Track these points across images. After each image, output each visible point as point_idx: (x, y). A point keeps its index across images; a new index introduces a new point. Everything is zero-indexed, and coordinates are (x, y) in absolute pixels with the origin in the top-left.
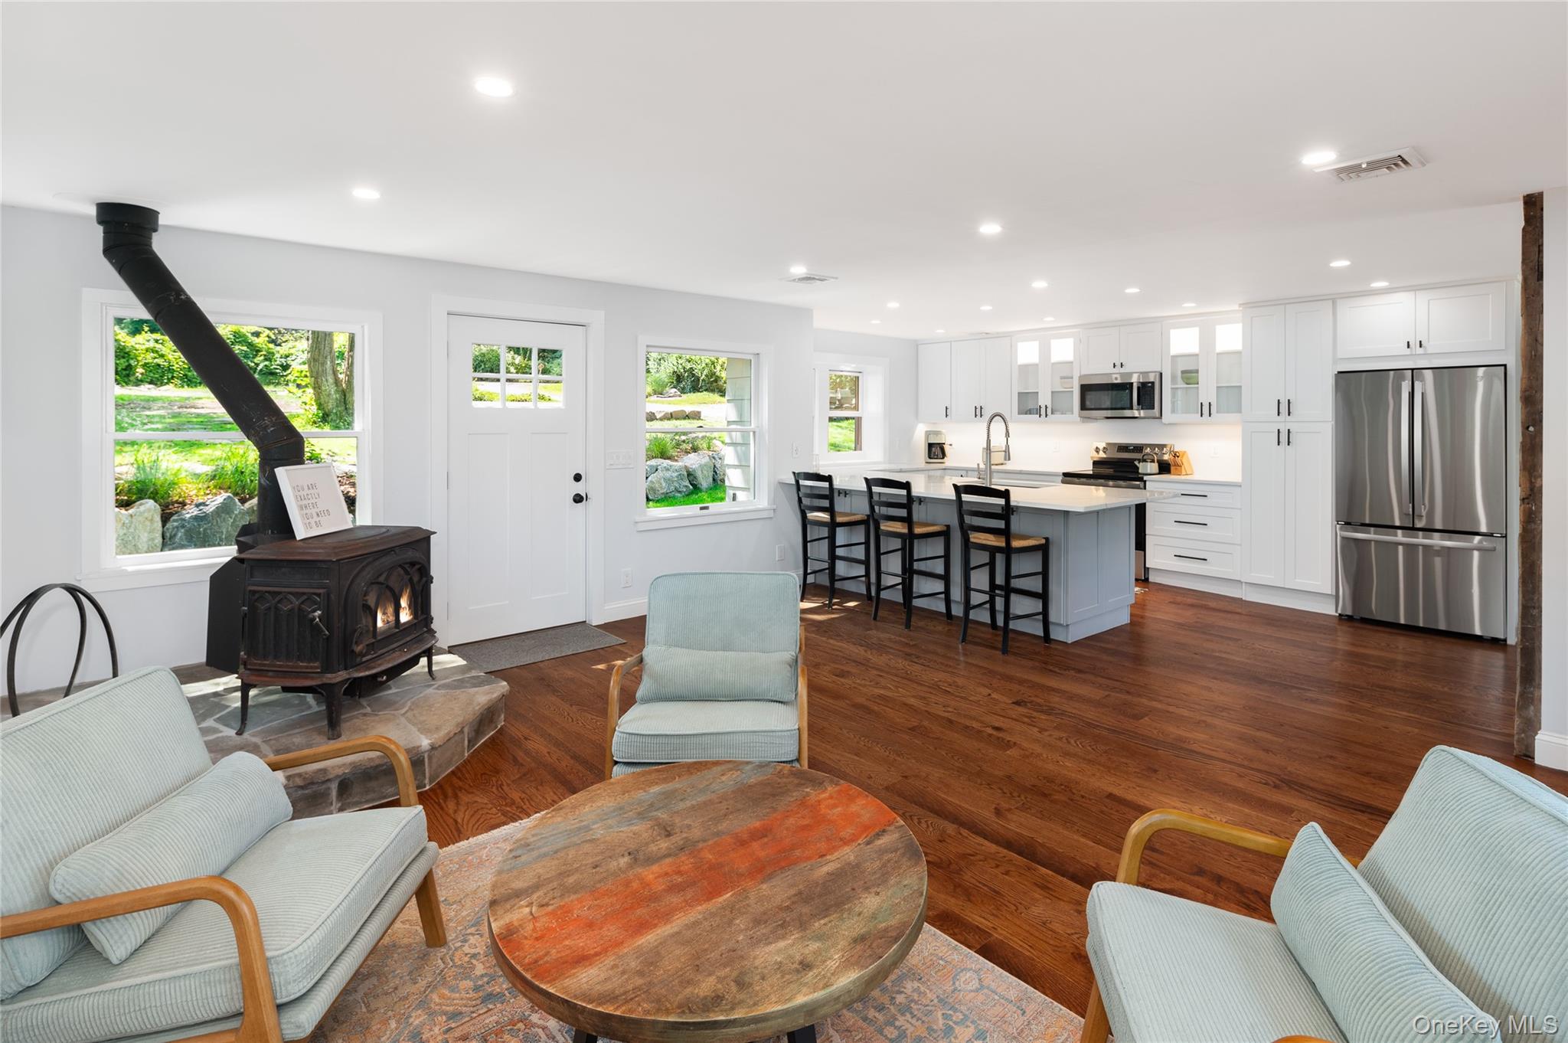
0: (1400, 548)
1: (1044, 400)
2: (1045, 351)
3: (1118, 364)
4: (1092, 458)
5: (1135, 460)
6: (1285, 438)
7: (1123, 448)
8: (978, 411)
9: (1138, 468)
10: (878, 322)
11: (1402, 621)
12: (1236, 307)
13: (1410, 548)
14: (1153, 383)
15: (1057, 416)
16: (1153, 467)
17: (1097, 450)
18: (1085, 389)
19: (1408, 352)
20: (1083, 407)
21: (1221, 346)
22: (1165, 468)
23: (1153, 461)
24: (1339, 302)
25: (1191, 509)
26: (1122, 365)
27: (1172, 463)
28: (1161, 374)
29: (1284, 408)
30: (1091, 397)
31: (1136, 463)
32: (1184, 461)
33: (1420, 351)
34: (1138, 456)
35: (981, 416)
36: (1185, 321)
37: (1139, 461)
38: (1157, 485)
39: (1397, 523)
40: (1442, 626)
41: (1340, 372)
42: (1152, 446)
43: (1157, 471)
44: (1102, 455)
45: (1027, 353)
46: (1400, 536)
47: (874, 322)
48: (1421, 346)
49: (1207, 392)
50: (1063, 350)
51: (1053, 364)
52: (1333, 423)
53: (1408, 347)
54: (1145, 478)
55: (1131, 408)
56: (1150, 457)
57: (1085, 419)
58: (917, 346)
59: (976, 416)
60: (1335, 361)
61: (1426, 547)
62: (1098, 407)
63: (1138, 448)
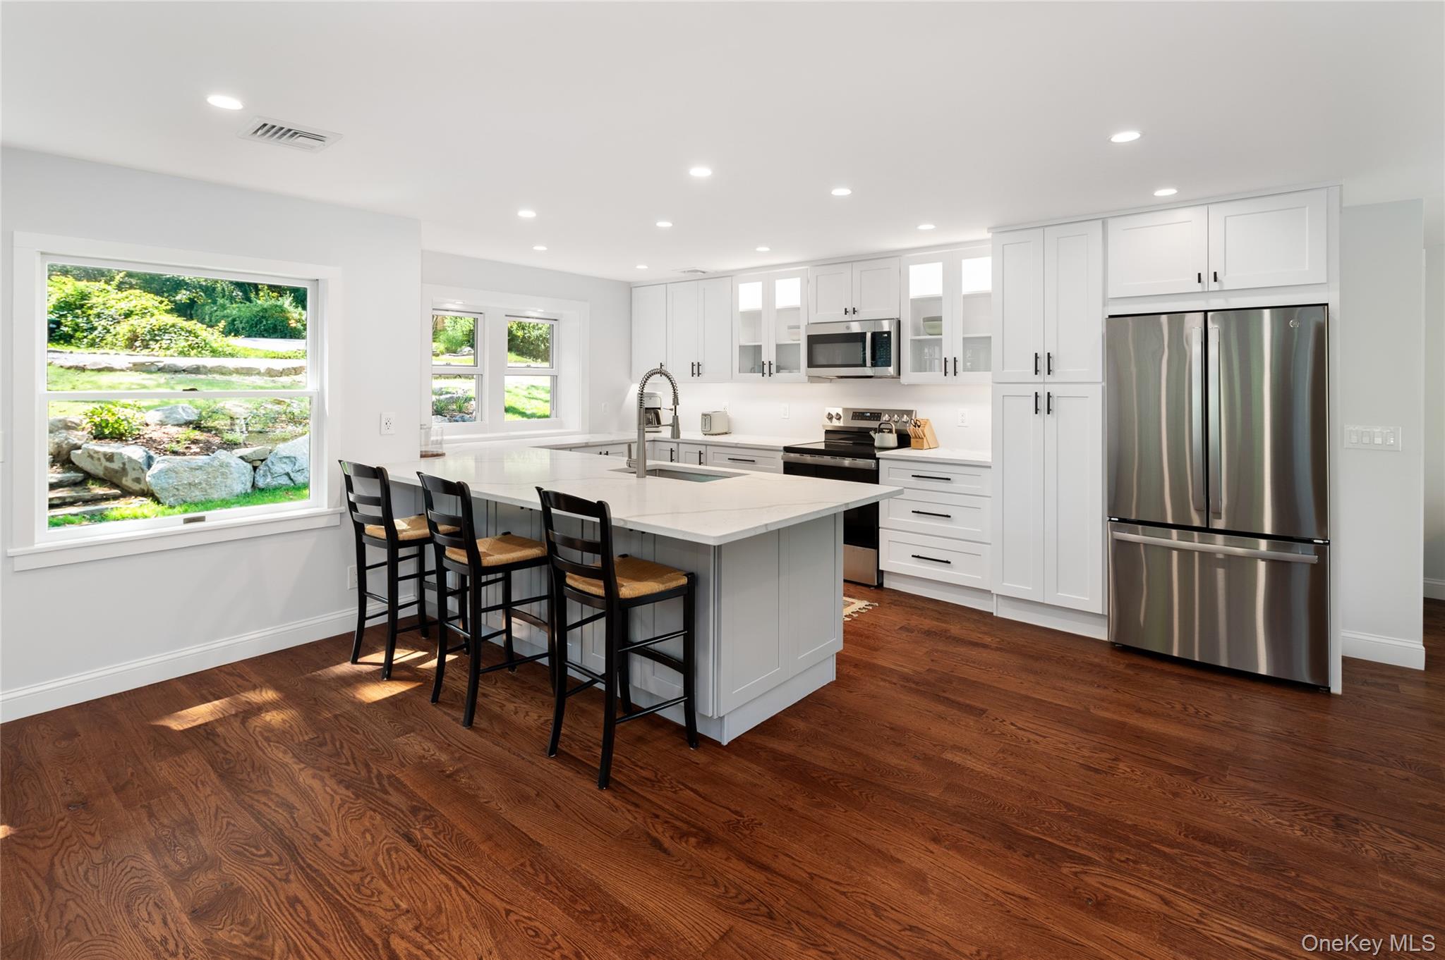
0: (1175, 553)
1: (769, 355)
2: (769, 295)
3: (850, 309)
4: (824, 426)
5: (871, 429)
6: (1044, 405)
7: (858, 415)
8: (696, 368)
9: (874, 440)
10: (544, 248)
11: (1175, 654)
12: (986, 235)
13: (1186, 554)
14: (889, 333)
15: (783, 375)
16: (892, 439)
17: (830, 417)
18: (813, 341)
19: (1198, 287)
20: (811, 364)
21: (969, 287)
22: (904, 440)
23: (891, 431)
24: (1111, 222)
25: (933, 497)
26: (854, 312)
27: (912, 434)
28: (899, 322)
29: (1044, 364)
30: (822, 352)
31: (872, 433)
32: (926, 432)
33: (1214, 286)
34: (875, 424)
35: (699, 374)
36: (925, 254)
37: (876, 430)
38: (893, 464)
39: (1170, 521)
40: (1224, 663)
41: (1111, 317)
42: (891, 412)
43: (896, 444)
44: (836, 423)
45: (749, 297)
46: (1174, 538)
47: (536, 248)
48: (1215, 280)
49: (952, 346)
50: (789, 293)
51: (779, 311)
52: (1105, 384)
53: (1199, 281)
54: (879, 454)
55: (864, 365)
56: (888, 426)
57: (812, 379)
58: (631, 289)
59: (693, 374)
60: (1105, 302)
61: (1204, 555)
62: (830, 363)
63: (876, 415)
